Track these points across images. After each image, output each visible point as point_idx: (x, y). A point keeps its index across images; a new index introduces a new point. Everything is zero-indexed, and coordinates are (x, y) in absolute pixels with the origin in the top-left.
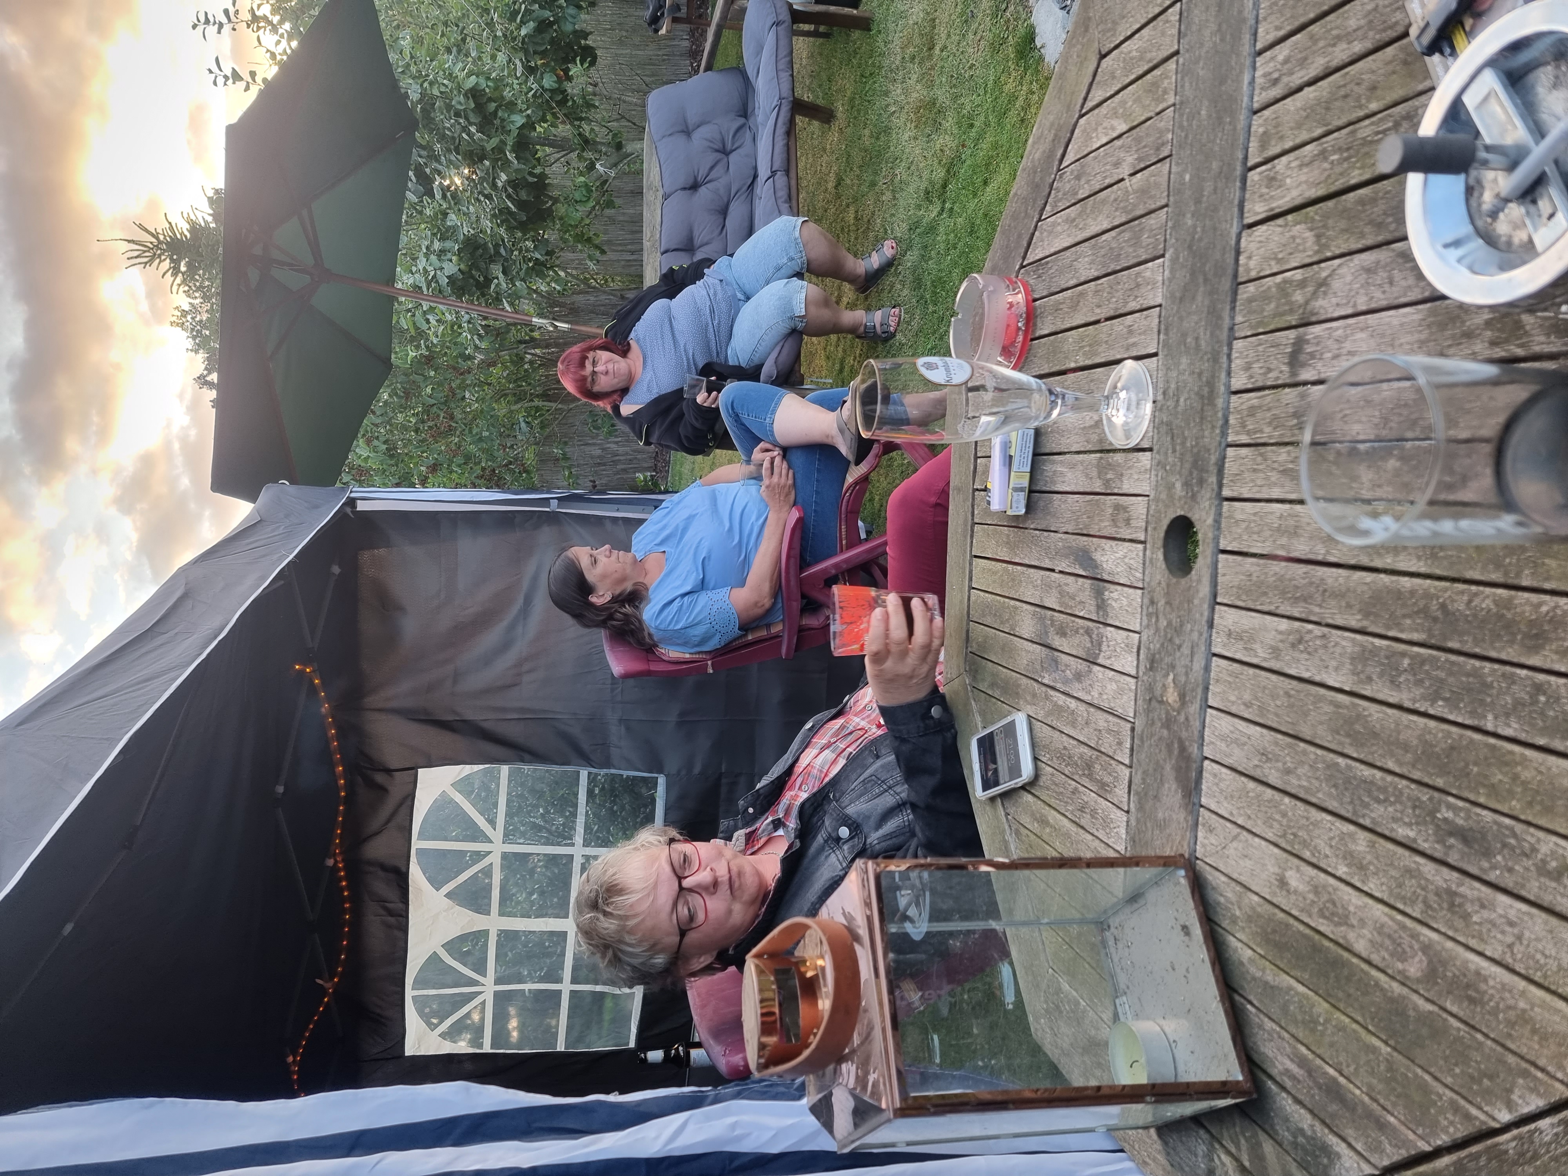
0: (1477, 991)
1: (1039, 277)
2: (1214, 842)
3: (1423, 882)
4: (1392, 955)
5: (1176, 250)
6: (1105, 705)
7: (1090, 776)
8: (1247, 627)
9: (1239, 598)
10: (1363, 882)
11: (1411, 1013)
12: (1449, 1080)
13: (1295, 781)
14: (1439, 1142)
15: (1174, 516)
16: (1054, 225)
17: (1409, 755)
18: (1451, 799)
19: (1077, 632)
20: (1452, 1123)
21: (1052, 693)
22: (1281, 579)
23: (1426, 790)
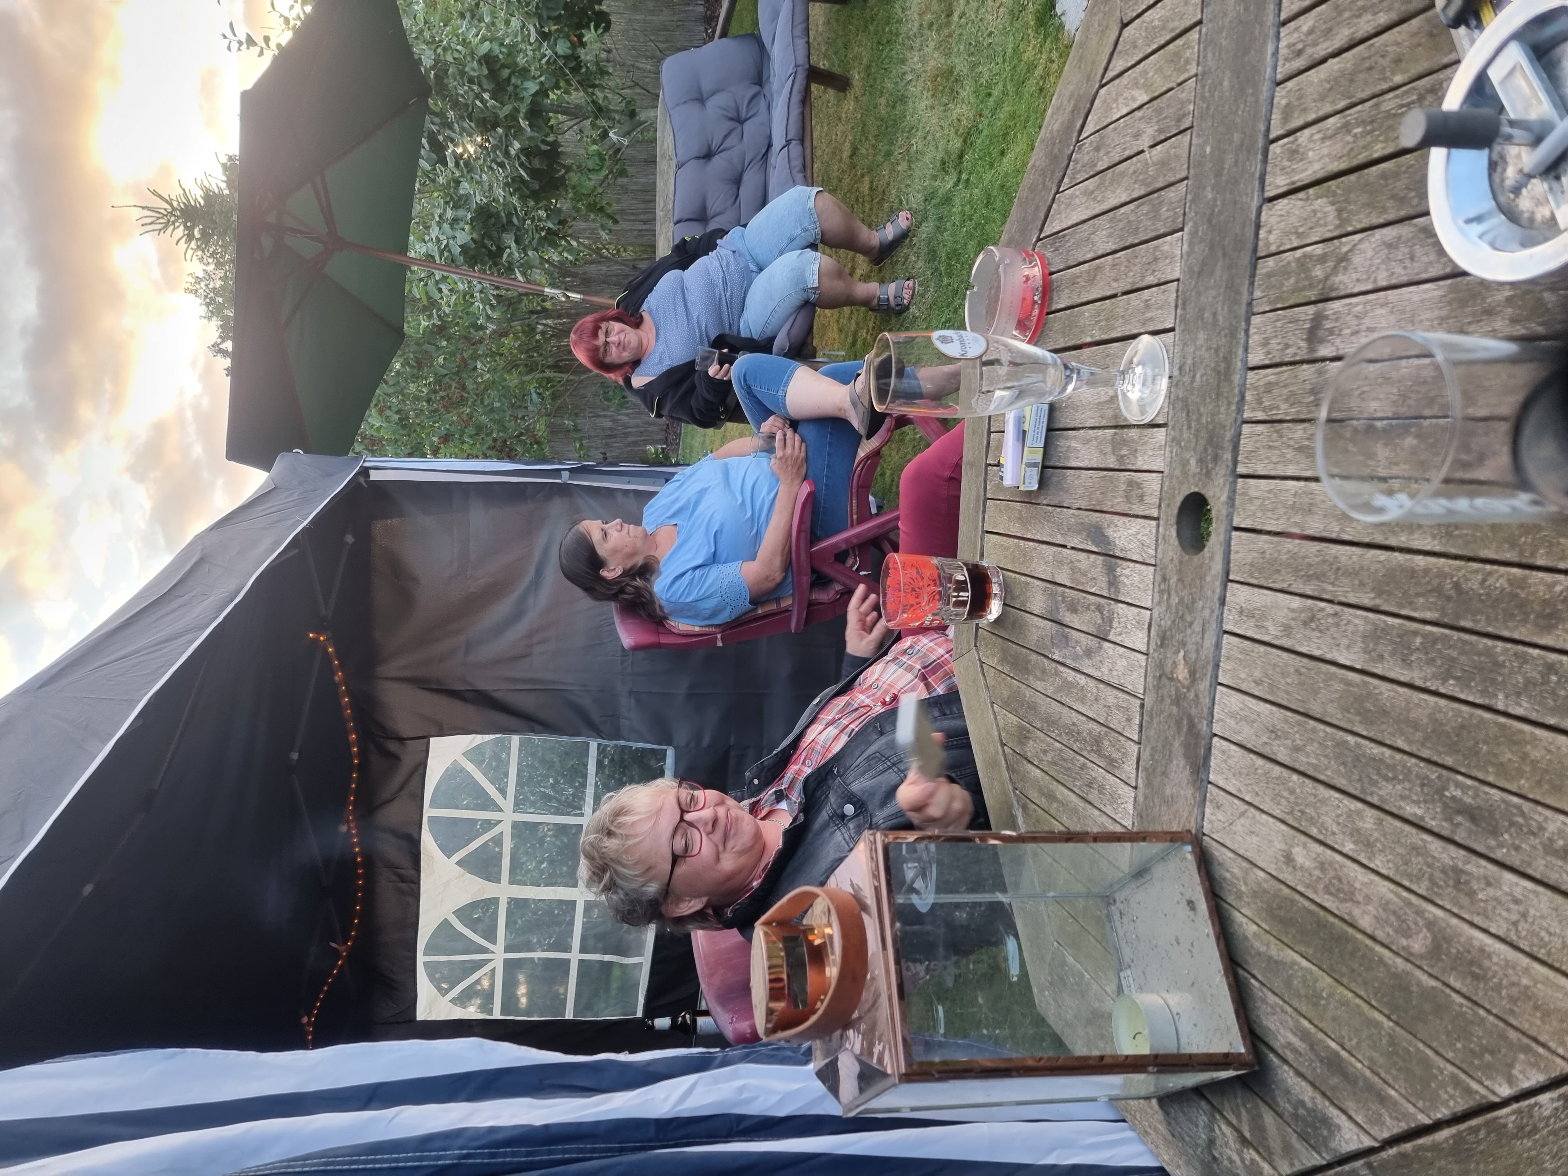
0: (1480, 967)
1: (1056, 250)
2: (1221, 818)
3: (1429, 860)
4: (1396, 931)
5: (1195, 223)
6: (1115, 681)
7: (1099, 752)
8: (1258, 605)
9: (1251, 575)
10: (1370, 859)
11: (1414, 989)
12: (1450, 1055)
13: (1304, 759)
14: (1439, 1116)
15: (1187, 493)
16: (1072, 197)
17: (1419, 734)
18: (1460, 778)
19: (1088, 609)
20: (1452, 1097)
21: (1062, 669)
22: (1294, 556)
23: (1435, 768)
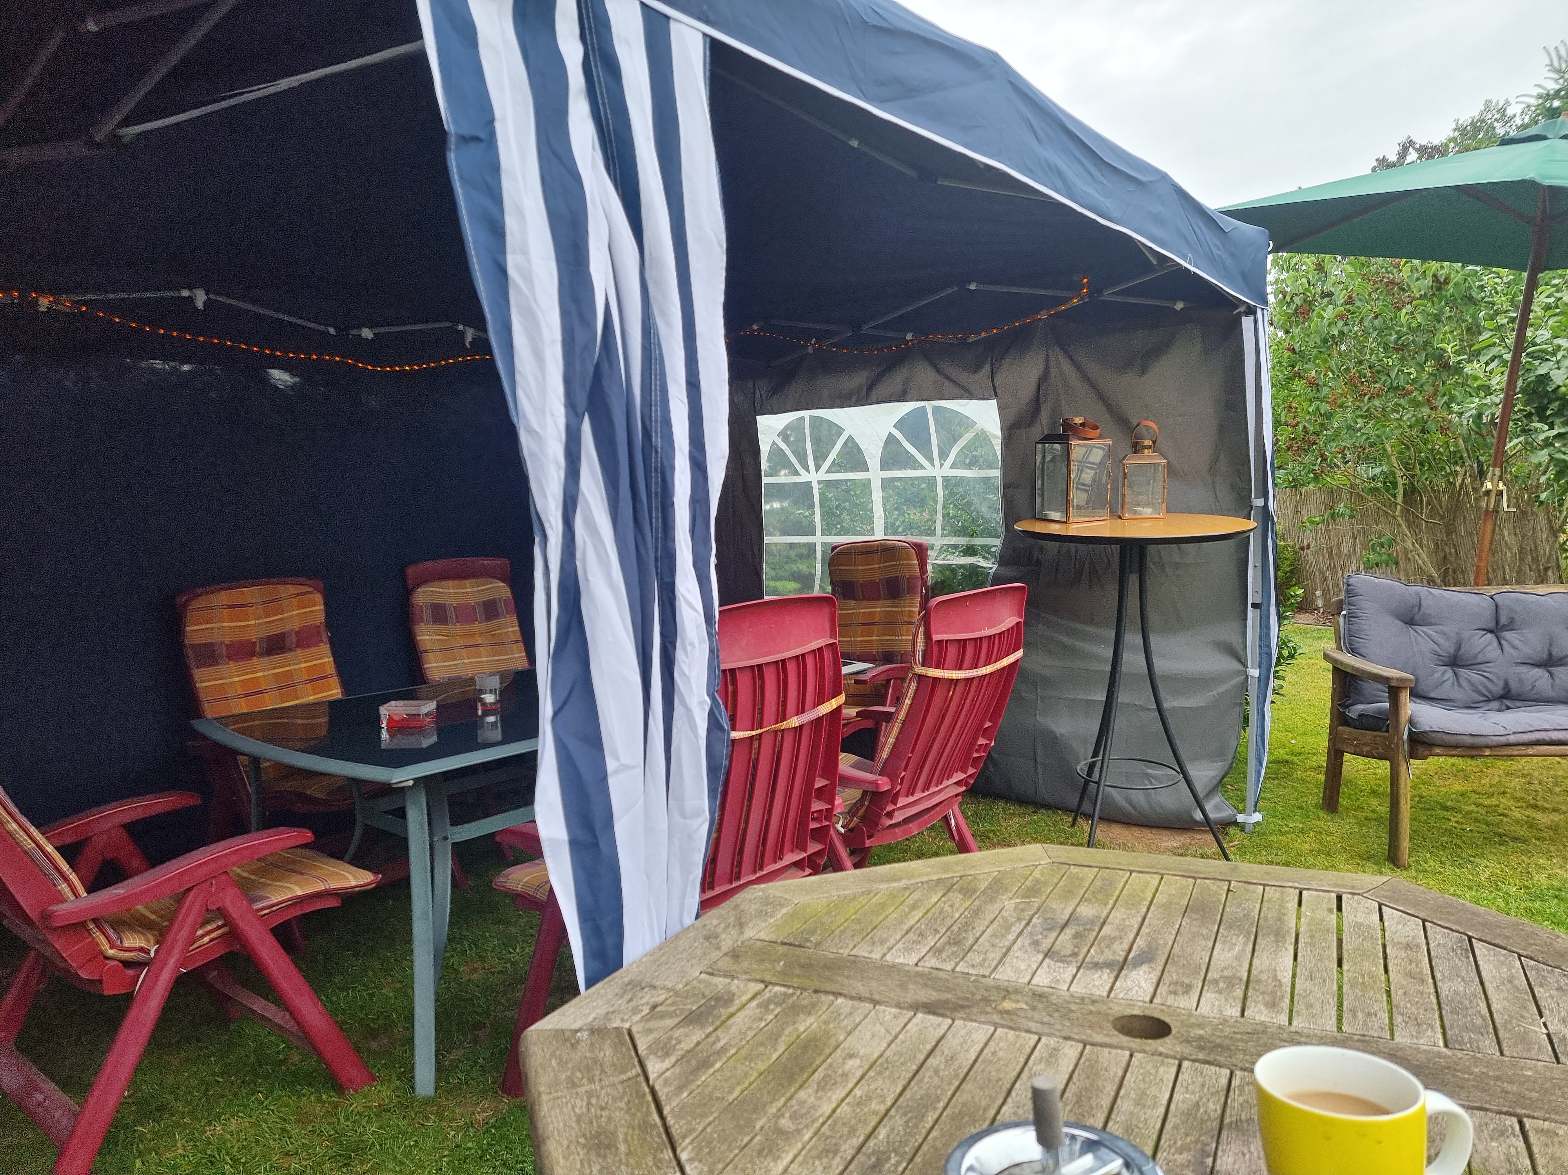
0: (767, 1155)
2: (886, 1018)
3: (845, 1138)
4: (795, 1112)
5: (1449, 1057)
6: (1008, 959)
7: (949, 943)
8: (1060, 1062)
9: (1087, 1060)
10: (848, 1104)
11: (754, 1116)
12: (709, 1130)
13: (928, 1075)
14: (669, 1119)
15: (1172, 1025)
16: (1511, 967)
17: (940, 1146)
18: (904, 1165)
19: (1075, 946)
20: (681, 1127)
21: (1023, 923)
22: (1100, 1090)
23: (913, 1151)
